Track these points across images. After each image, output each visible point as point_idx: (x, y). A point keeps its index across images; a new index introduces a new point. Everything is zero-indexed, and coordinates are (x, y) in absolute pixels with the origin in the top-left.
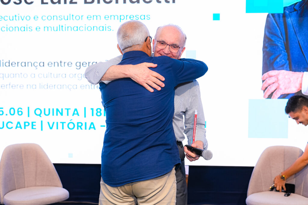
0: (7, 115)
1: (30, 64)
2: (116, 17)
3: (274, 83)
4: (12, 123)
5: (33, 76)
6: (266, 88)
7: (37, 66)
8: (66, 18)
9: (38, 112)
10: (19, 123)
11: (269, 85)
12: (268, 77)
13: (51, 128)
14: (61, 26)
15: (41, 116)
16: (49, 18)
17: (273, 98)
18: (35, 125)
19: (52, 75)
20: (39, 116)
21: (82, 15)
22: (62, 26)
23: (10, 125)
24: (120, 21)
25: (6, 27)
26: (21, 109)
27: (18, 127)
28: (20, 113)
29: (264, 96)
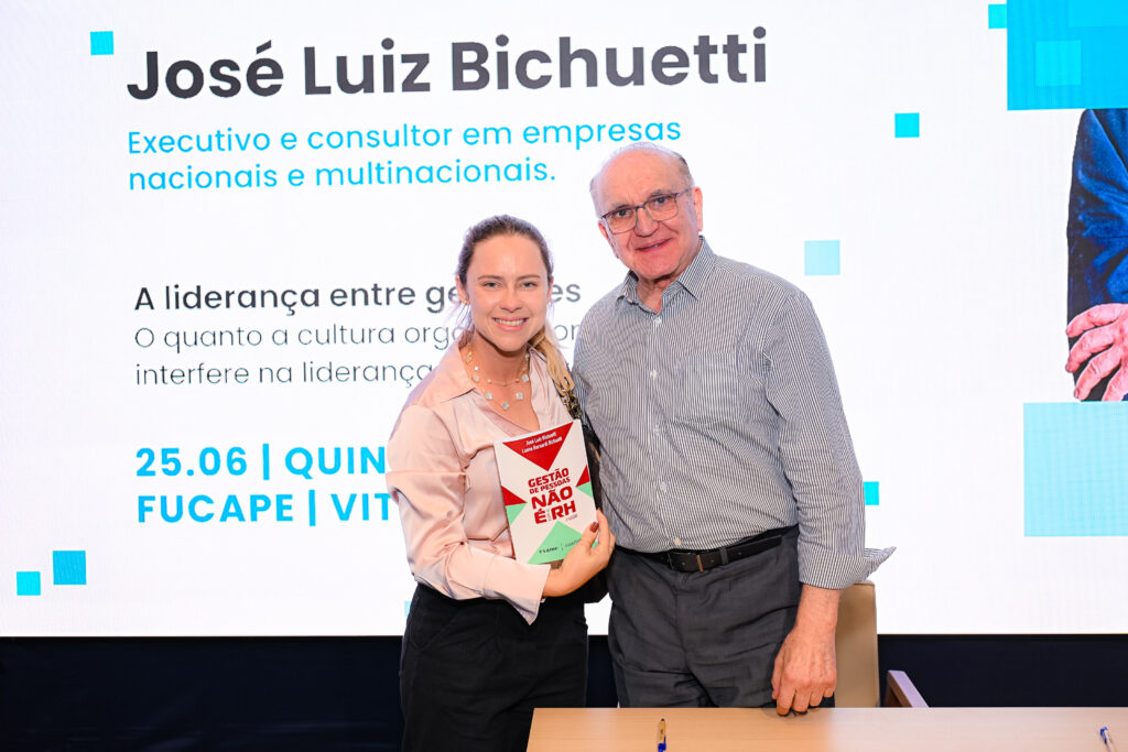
0: (190, 473)
1: (269, 298)
2: (563, 133)
3: (1110, 346)
4: (209, 501)
5: (280, 337)
6: (1083, 365)
7: (294, 304)
8: (391, 140)
9: (299, 461)
10: (232, 499)
11: (1093, 355)
12: (1088, 326)
13: (344, 516)
14: (374, 166)
15: (308, 477)
16: (335, 140)
17: (1106, 399)
18: (289, 507)
19: (347, 334)
20: (302, 476)
21: (448, 128)
22: (379, 168)
23: (202, 509)
24: (578, 148)
25: (185, 174)
26: (242, 452)
27: (232, 515)
28: (237, 466)
29: (1077, 392)
